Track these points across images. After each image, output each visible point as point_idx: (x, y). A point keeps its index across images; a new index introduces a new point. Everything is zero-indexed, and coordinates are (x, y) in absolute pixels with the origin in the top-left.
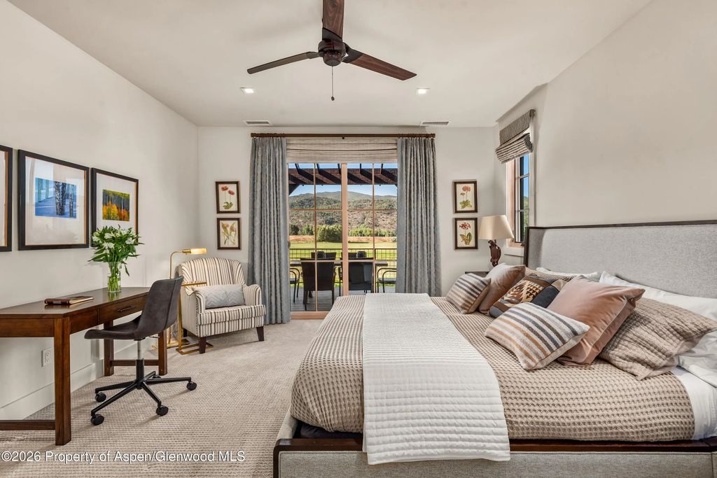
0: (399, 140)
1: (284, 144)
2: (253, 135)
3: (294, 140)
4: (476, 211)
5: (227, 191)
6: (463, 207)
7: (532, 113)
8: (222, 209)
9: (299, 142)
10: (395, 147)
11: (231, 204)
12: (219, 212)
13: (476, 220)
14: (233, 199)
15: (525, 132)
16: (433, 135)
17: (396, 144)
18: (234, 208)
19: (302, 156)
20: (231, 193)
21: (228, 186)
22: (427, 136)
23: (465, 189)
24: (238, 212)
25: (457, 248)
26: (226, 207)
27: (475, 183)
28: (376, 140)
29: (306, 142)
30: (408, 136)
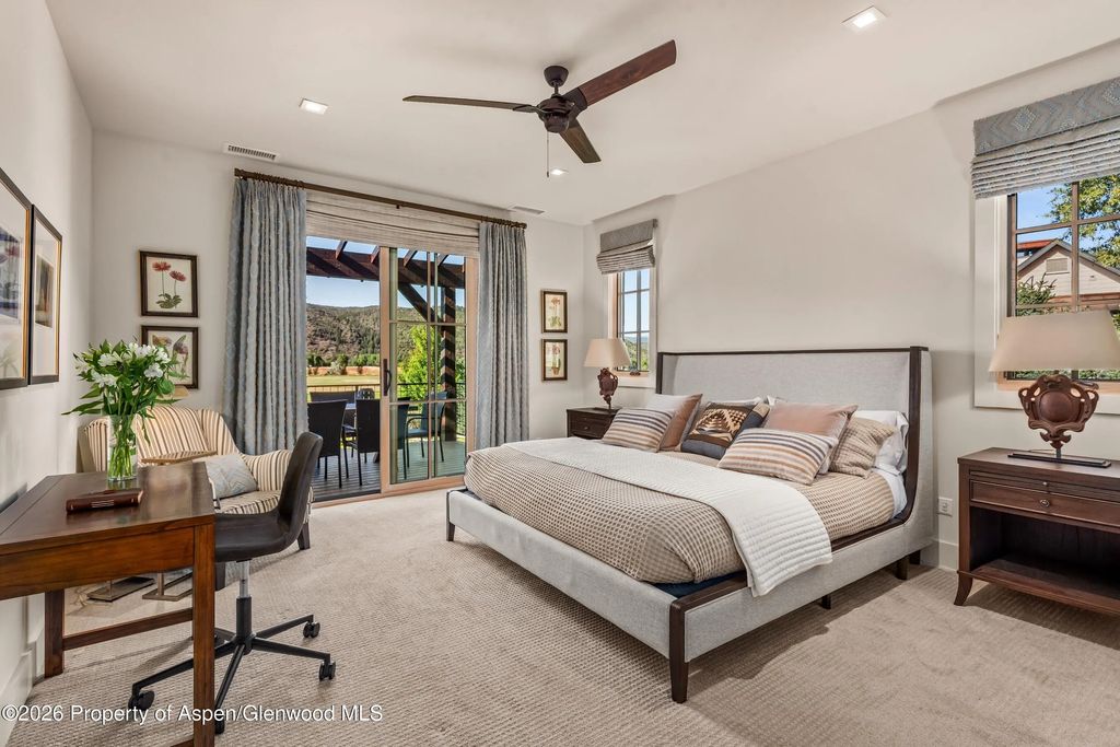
0: (483, 225)
1: (304, 201)
2: (238, 172)
3: (319, 197)
4: (565, 331)
5: (167, 273)
6: (553, 324)
7: (655, 223)
8: (153, 306)
9: (326, 201)
10: (476, 234)
11: (177, 300)
12: (145, 312)
13: (565, 342)
14: (184, 289)
15: (649, 244)
16: (524, 226)
17: (478, 230)
18: (185, 306)
19: (333, 225)
20: (177, 276)
21: (169, 261)
22: (517, 225)
23: (555, 301)
24: (195, 314)
25: (545, 379)
26: (164, 304)
27: (565, 294)
28: (450, 218)
29: (339, 203)
30: (494, 221)
